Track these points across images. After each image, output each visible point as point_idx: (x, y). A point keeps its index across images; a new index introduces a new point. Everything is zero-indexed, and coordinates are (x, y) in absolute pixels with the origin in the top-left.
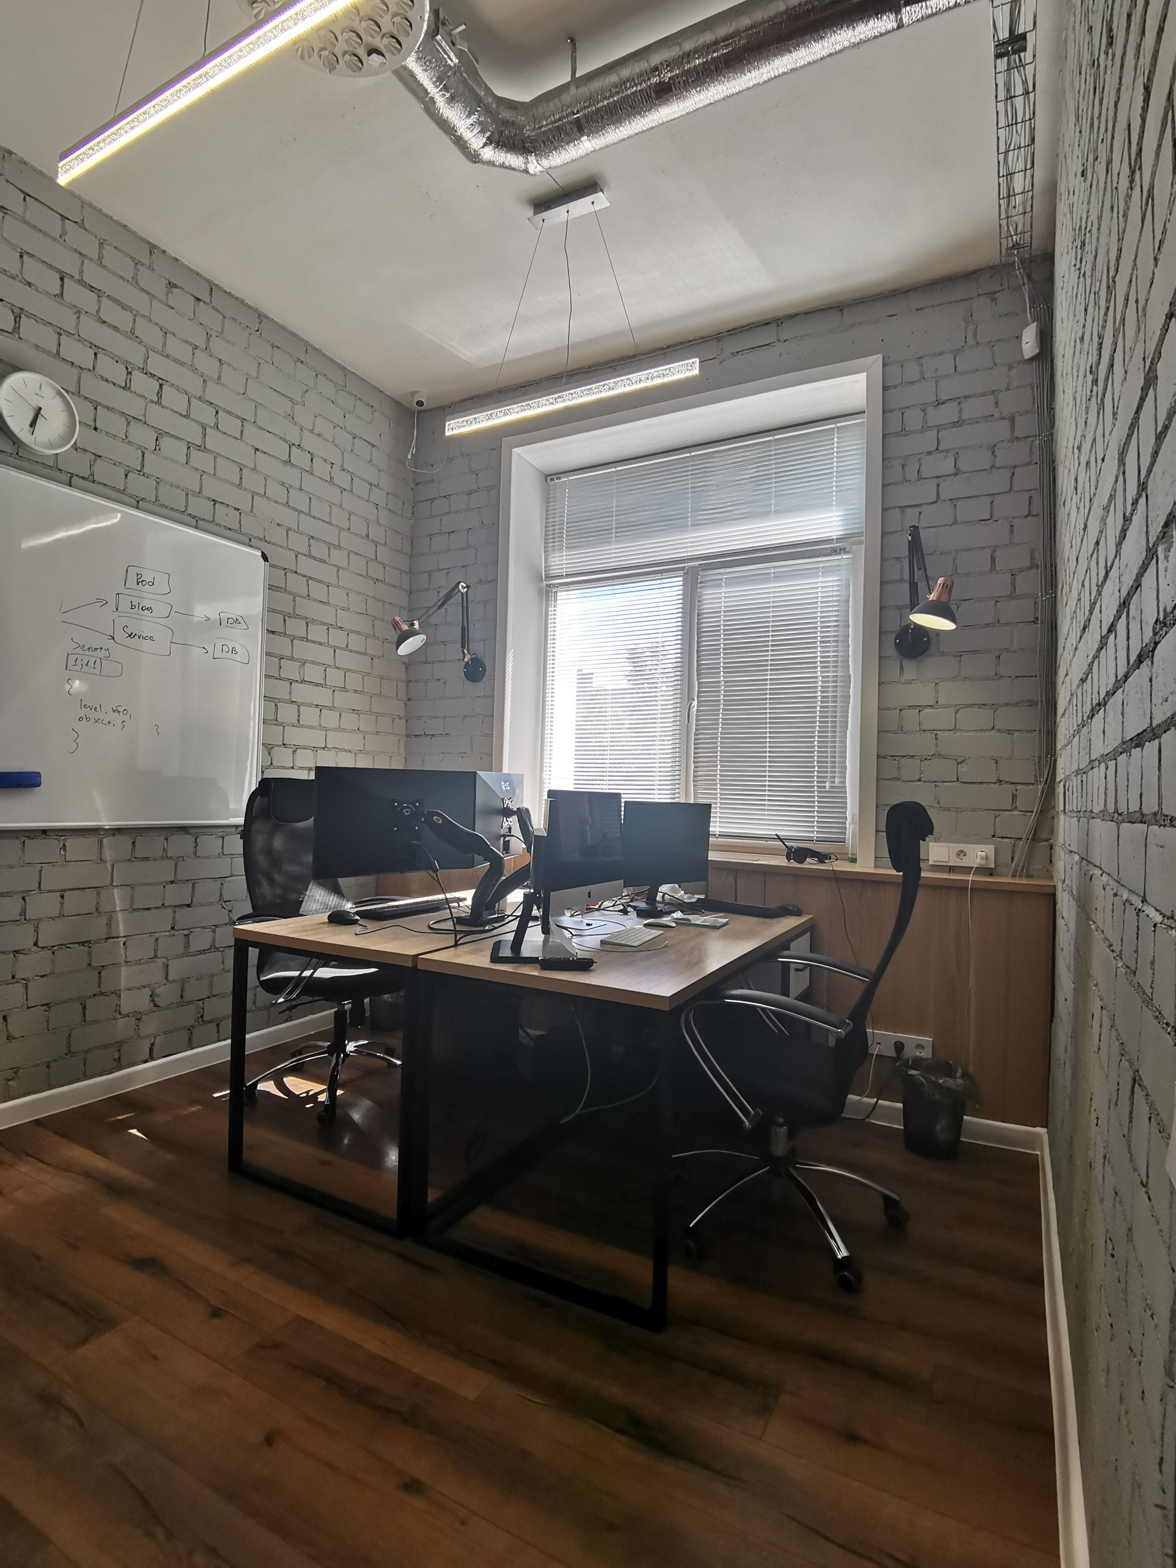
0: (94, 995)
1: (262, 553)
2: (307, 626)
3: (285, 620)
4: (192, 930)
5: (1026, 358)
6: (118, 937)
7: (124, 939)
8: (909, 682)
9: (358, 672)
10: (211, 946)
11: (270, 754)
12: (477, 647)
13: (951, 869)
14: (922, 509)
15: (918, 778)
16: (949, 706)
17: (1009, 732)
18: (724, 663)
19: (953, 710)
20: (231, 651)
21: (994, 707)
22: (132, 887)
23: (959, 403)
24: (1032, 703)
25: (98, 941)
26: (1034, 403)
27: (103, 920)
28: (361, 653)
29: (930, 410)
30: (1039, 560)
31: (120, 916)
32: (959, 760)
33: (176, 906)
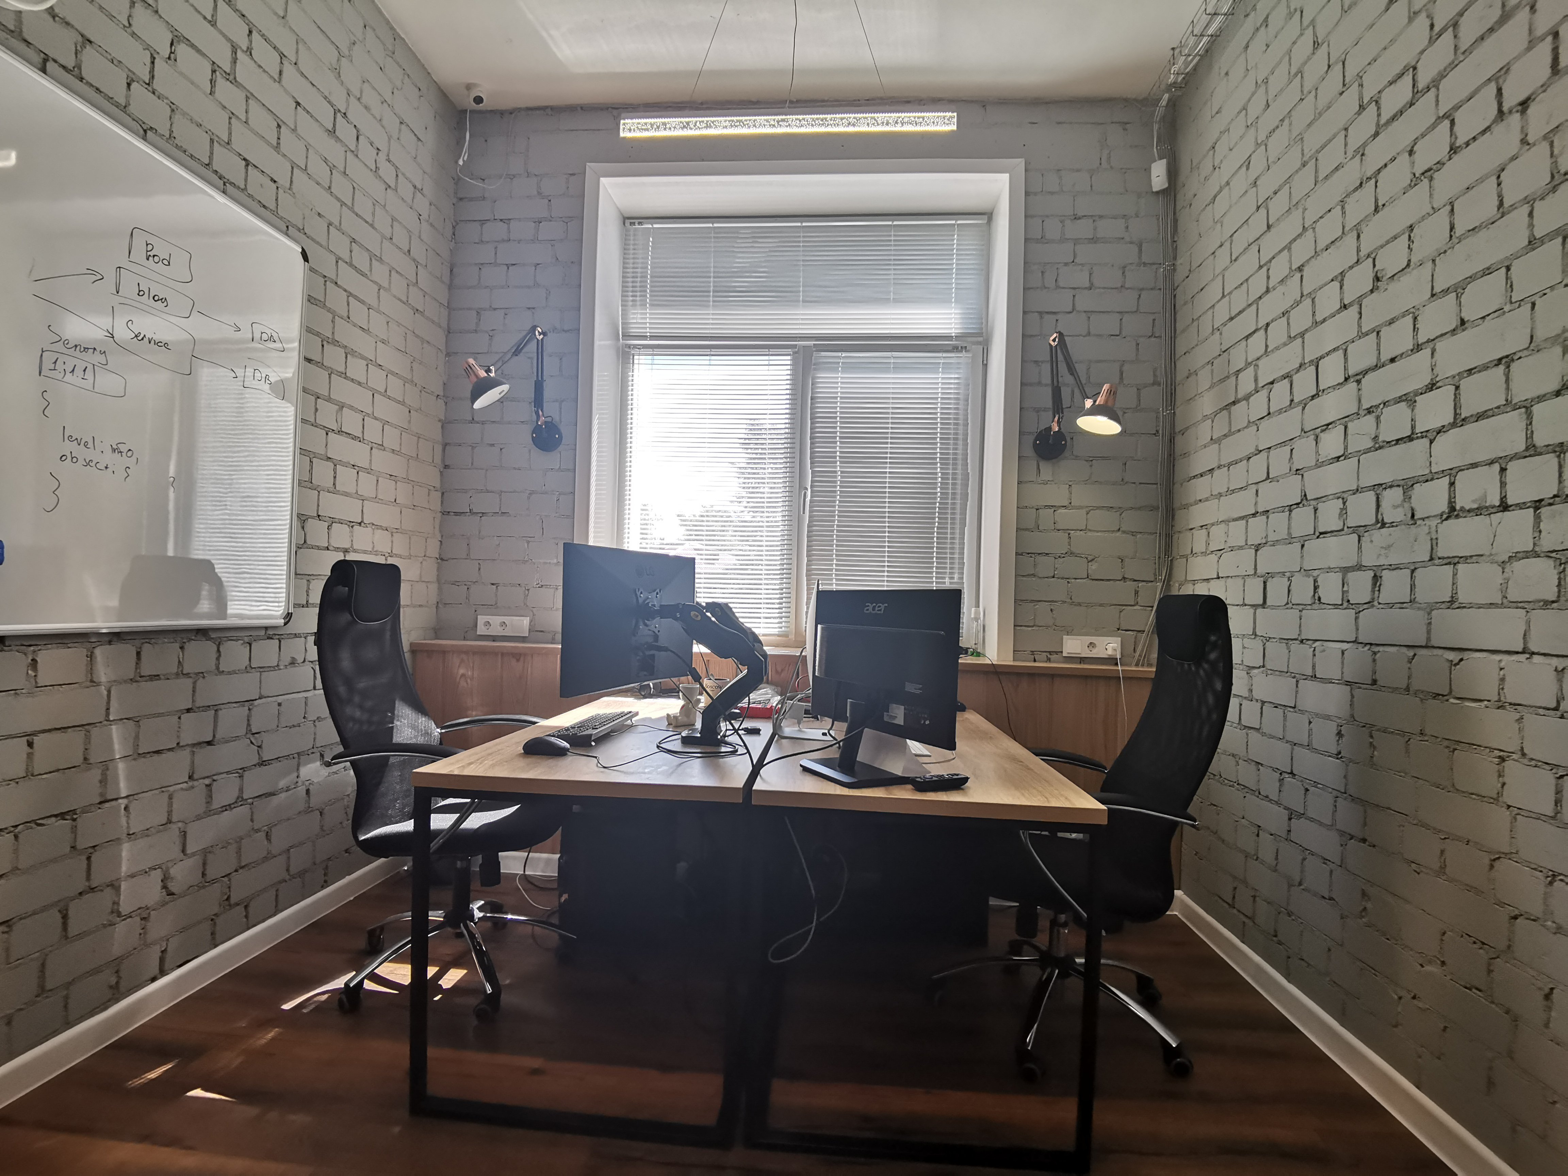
0: (80, 894)
1: (303, 249)
2: (346, 357)
3: (323, 346)
4: (215, 778)
5: (1154, 190)
6: (116, 799)
7: (125, 801)
8: (1045, 483)
9: (396, 427)
10: (238, 798)
11: (303, 528)
12: (550, 409)
13: (1082, 660)
14: (1058, 317)
15: (1052, 575)
16: (1080, 508)
17: (1133, 534)
18: (841, 452)
19: (1084, 511)
20: (263, 379)
21: (1120, 510)
22: (136, 720)
23: (1094, 221)
24: (1154, 508)
25: (86, 810)
26: (1159, 234)
27: (95, 774)
28: (399, 402)
29: (1068, 222)
30: (1162, 379)
31: (121, 766)
32: (1090, 558)
33: (194, 745)
